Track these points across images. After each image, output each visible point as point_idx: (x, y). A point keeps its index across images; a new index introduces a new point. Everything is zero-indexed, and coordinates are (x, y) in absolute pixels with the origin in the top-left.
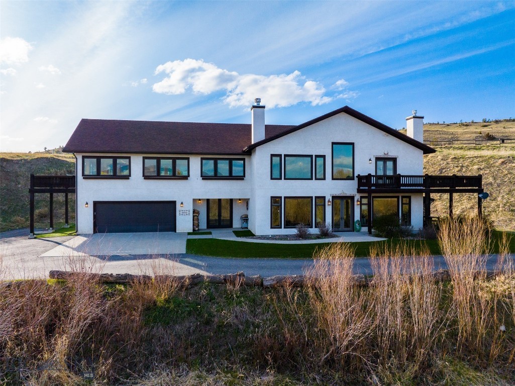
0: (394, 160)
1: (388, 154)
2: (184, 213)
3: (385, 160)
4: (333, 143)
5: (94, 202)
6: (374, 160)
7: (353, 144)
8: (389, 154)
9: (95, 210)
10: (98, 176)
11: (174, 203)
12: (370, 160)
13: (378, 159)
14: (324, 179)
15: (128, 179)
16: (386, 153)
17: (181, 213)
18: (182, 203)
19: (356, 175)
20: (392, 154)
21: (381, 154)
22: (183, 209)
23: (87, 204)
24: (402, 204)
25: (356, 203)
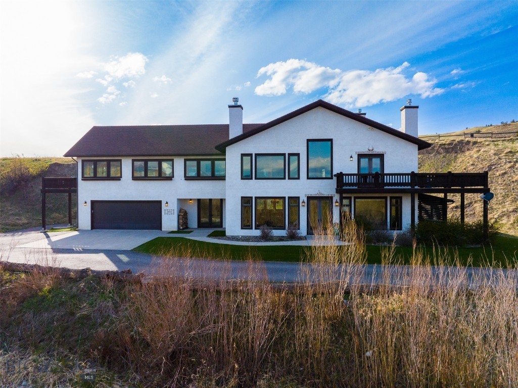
0: (381, 156)
1: (373, 150)
2: (170, 212)
3: (370, 156)
4: (308, 141)
5: (91, 201)
6: (355, 158)
7: (331, 140)
8: (375, 150)
9: (92, 208)
10: (95, 178)
11: (160, 202)
12: (351, 157)
13: (360, 156)
14: (298, 178)
15: (120, 180)
16: (371, 149)
17: (166, 212)
18: (167, 203)
19: (335, 172)
20: (377, 150)
21: (364, 150)
22: (168, 208)
23: (86, 203)
25: (334, 204)
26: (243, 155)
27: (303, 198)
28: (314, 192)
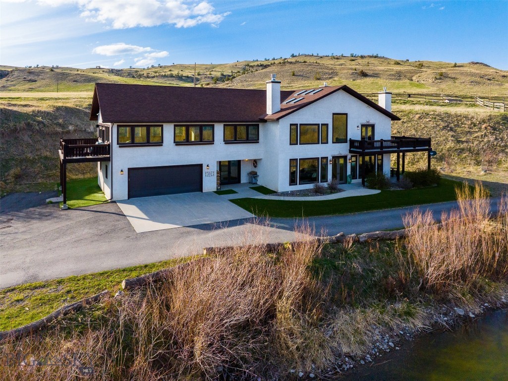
0: (373, 126)
2: (209, 174)
3: (367, 126)
4: (334, 114)
5: (128, 168)
6: (360, 127)
7: (346, 114)
8: (370, 122)
9: (129, 177)
10: (133, 144)
11: (201, 166)
12: (358, 127)
13: (363, 126)
14: (327, 143)
15: (162, 145)
16: (368, 121)
17: (207, 175)
18: (208, 166)
19: (348, 139)
20: (372, 122)
21: (364, 122)
22: (208, 171)
23: (122, 171)
24: (378, 160)
25: (348, 161)
26: (291, 125)
27: (330, 158)
28: (336, 154)
